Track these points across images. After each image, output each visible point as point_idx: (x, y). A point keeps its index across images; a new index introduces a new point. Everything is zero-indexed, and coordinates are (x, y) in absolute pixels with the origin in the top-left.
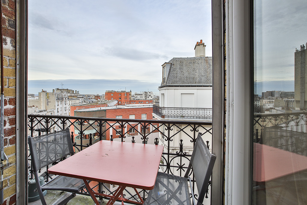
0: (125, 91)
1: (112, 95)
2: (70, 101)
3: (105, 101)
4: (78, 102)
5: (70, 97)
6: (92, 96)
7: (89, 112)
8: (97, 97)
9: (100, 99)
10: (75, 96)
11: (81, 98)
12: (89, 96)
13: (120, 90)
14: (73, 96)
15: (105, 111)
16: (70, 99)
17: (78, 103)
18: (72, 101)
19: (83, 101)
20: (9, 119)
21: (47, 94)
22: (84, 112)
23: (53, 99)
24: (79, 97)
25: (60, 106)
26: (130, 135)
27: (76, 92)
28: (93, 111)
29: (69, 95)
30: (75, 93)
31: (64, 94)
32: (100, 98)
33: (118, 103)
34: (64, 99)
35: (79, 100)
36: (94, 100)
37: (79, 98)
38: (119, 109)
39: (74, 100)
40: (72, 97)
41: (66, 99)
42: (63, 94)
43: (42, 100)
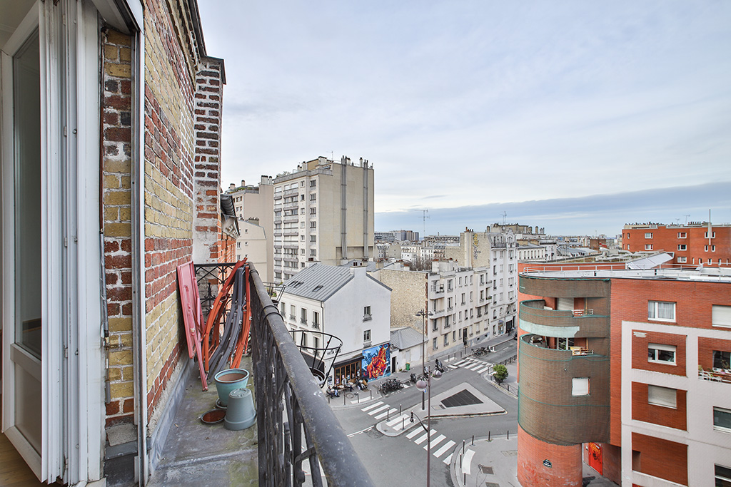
0: (705, 223)
1: (648, 236)
2: (523, 251)
3: (619, 253)
4: (540, 254)
5: (520, 243)
6: (582, 239)
7: (556, 279)
8: (598, 243)
9: (605, 246)
10: (533, 240)
11: (551, 244)
12: (572, 239)
13: (684, 222)
14: (530, 240)
15: (608, 281)
16: (520, 247)
17: (540, 257)
18: (527, 251)
19: (555, 252)
20: (122, 274)
21: (474, 235)
22: (543, 279)
23: (485, 245)
24: (544, 241)
25: (500, 261)
26: (715, 375)
27: (537, 231)
28: (568, 280)
29: (519, 236)
30: (534, 232)
31: (507, 236)
32: (608, 245)
33: (674, 261)
34: (508, 246)
35: (544, 250)
36: (587, 251)
37: (543, 244)
38: (667, 279)
39: (530, 250)
40: (526, 243)
41: (511, 247)
42: (505, 235)
43: (465, 248)
